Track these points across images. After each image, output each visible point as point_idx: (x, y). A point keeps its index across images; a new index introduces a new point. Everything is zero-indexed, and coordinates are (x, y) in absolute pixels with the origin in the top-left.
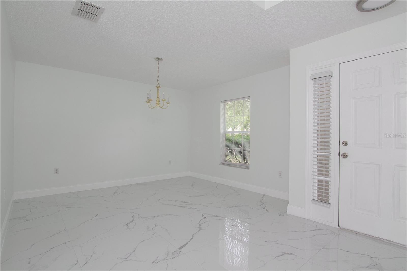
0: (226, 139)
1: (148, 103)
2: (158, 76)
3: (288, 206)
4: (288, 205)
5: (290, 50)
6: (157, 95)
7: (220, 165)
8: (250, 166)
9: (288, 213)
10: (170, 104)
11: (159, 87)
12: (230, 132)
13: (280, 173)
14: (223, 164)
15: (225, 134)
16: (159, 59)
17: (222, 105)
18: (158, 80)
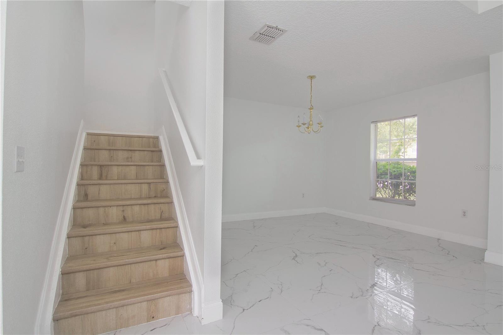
0: (377, 169)
1: (299, 127)
2: (311, 96)
3: (486, 253)
4: (486, 251)
5: (490, 56)
6: (310, 117)
7: (369, 200)
8: (416, 203)
9: (485, 261)
10: (323, 127)
11: (312, 109)
12: (382, 160)
13: (464, 213)
14: (373, 199)
15: (376, 162)
16: (312, 77)
17: (372, 126)
18: (311, 100)
